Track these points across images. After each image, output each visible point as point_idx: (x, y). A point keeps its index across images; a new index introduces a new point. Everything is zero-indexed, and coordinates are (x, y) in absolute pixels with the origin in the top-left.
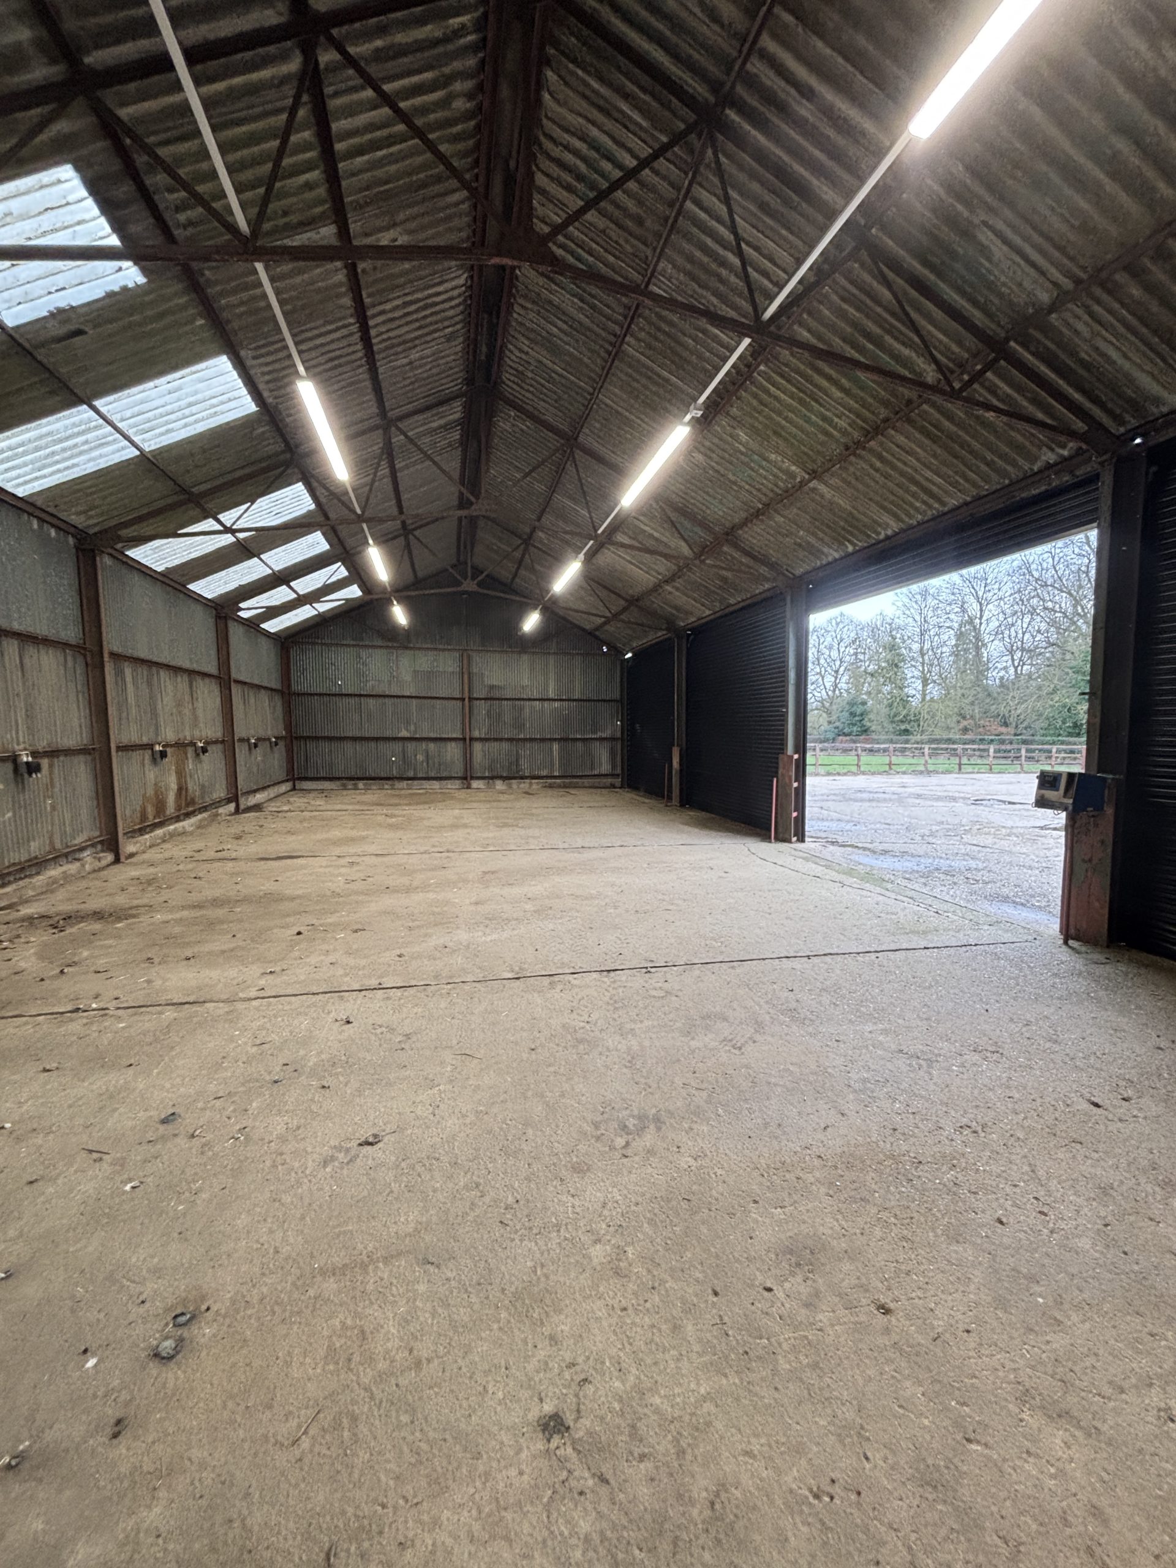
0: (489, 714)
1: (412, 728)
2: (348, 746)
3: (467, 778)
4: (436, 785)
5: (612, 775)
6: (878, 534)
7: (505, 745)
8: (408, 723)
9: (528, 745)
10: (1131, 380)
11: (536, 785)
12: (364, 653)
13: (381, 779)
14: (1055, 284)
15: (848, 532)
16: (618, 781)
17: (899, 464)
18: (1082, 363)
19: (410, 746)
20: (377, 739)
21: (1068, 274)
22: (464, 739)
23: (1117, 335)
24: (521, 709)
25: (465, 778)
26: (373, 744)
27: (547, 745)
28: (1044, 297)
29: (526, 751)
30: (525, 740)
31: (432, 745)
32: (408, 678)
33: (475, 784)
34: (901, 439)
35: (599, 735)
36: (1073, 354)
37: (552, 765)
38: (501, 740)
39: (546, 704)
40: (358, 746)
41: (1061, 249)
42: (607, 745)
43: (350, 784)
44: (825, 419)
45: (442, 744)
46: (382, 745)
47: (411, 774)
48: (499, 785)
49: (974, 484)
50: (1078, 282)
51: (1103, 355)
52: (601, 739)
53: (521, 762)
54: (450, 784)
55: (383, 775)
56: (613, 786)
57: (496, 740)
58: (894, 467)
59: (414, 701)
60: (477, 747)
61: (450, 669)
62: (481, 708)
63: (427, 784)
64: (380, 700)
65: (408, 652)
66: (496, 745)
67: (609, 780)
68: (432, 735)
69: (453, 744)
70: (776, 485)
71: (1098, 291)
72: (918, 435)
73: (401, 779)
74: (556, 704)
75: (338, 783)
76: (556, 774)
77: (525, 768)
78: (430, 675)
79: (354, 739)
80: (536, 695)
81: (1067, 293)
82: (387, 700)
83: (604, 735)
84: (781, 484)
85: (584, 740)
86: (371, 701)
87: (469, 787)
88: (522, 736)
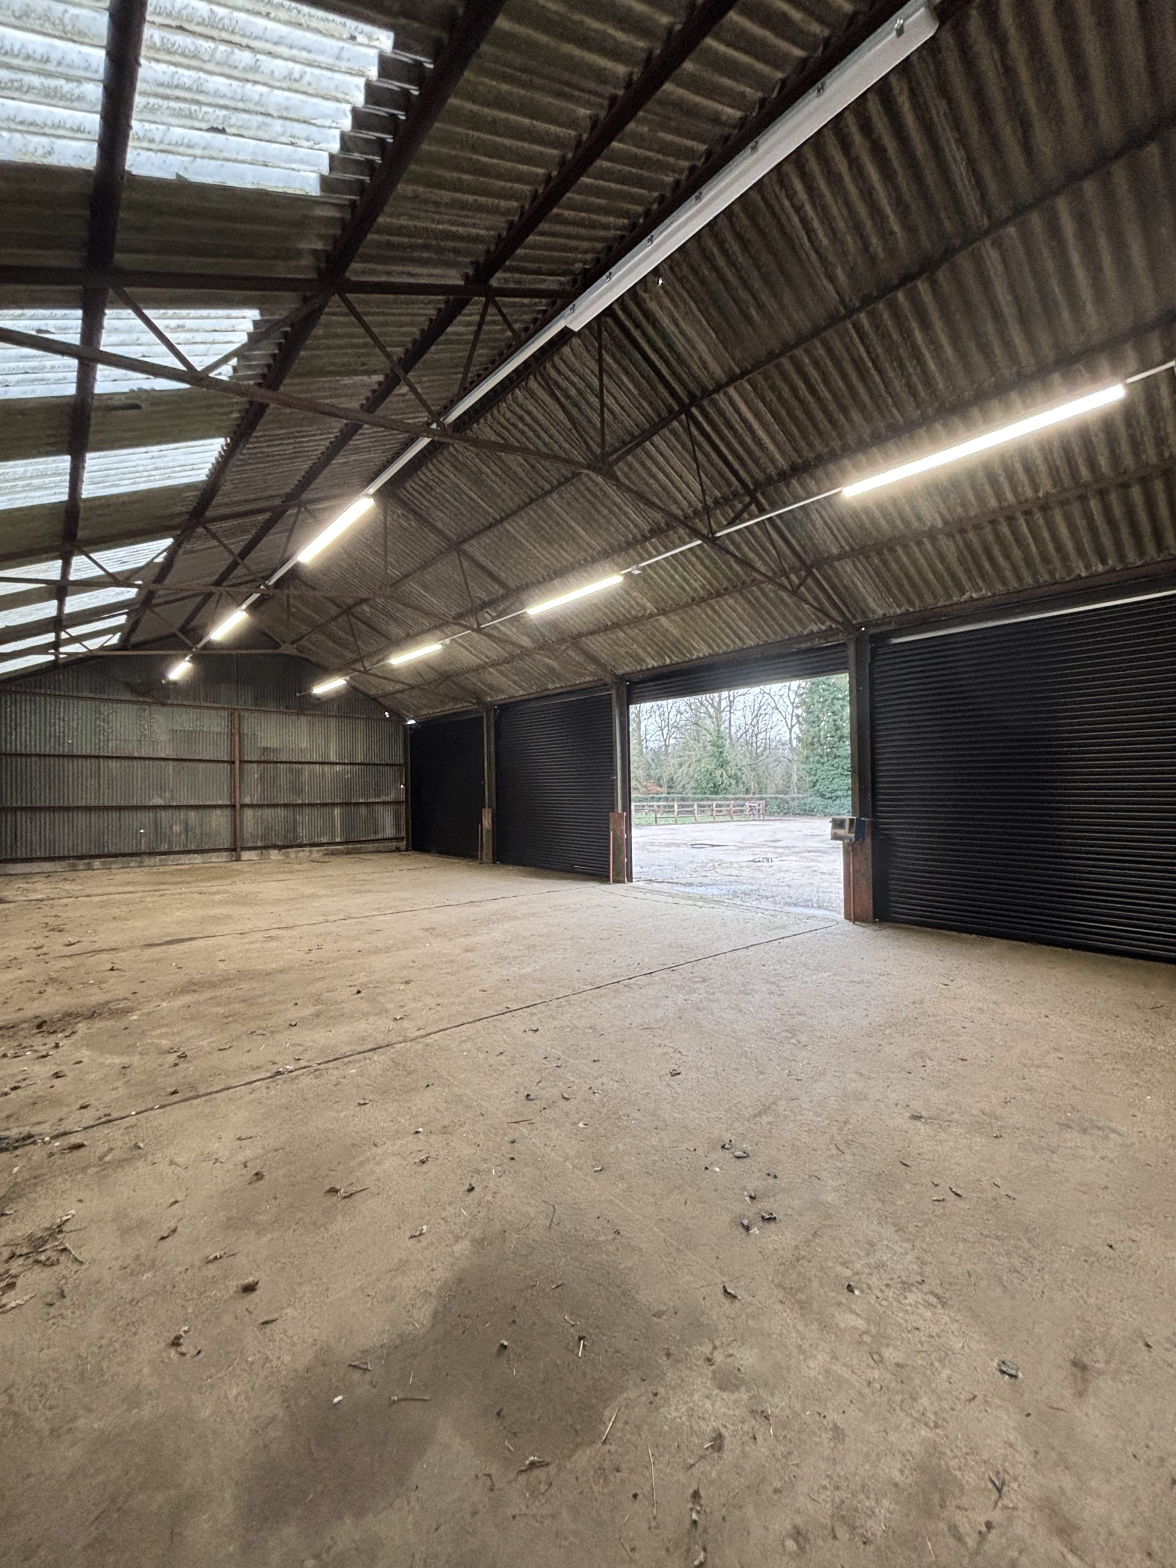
0: (262, 778)
1: (168, 795)
2: (81, 819)
3: (235, 849)
4: (197, 859)
5: (397, 839)
6: (692, 655)
7: (281, 812)
8: (163, 790)
9: (307, 811)
10: (865, 600)
11: (316, 852)
12: (105, 708)
13: (124, 855)
14: (842, 547)
15: (671, 650)
16: (403, 844)
17: (724, 616)
18: (845, 586)
19: (165, 815)
20: (120, 808)
21: (848, 543)
22: (234, 806)
23: (864, 578)
24: (299, 772)
25: (234, 850)
26: (115, 815)
27: (326, 810)
28: (835, 551)
29: (305, 817)
30: (302, 805)
31: (192, 814)
32: (164, 738)
33: (246, 855)
34: (731, 601)
35: (383, 798)
36: (841, 581)
37: (333, 831)
38: (276, 806)
39: (327, 768)
40: (94, 816)
41: (850, 533)
42: (390, 809)
43: (81, 864)
44: (684, 579)
45: (207, 812)
46: (126, 814)
47: (165, 847)
48: (274, 854)
49: (767, 635)
50: (853, 549)
51: (855, 585)
52: (384, 803)
53: (299, 829)
54: (214, 858)
55: (127, 851)
56: (398, 850)
57: (269, 806)
58: (720, 617)
59: (171, 763)
60: (249, 813)
61: (217, 729)
62: (253, 773)
63: (185, 859)
64: (126, 763)
65: (165, 709)
66: (269, 812)
67: (394, 844)
68: (193, 802)
69: (218, 812)
70: (629, 612)
71: (861, 557)
72: (742, 601)
73: (152, 854)
74: (338, 768)
75: (64, 864)
76: (338, 840)
77: (304, 835)
78: (190, 736)
79: (88, 809)
80: (315, 758)
81: (845, 552)
82: (135, 762)
83: (387, 799)
84: (633, 612)
85: (367, 804)
86: (114, 765)
87: (238, 859)
88: (300, 802)
